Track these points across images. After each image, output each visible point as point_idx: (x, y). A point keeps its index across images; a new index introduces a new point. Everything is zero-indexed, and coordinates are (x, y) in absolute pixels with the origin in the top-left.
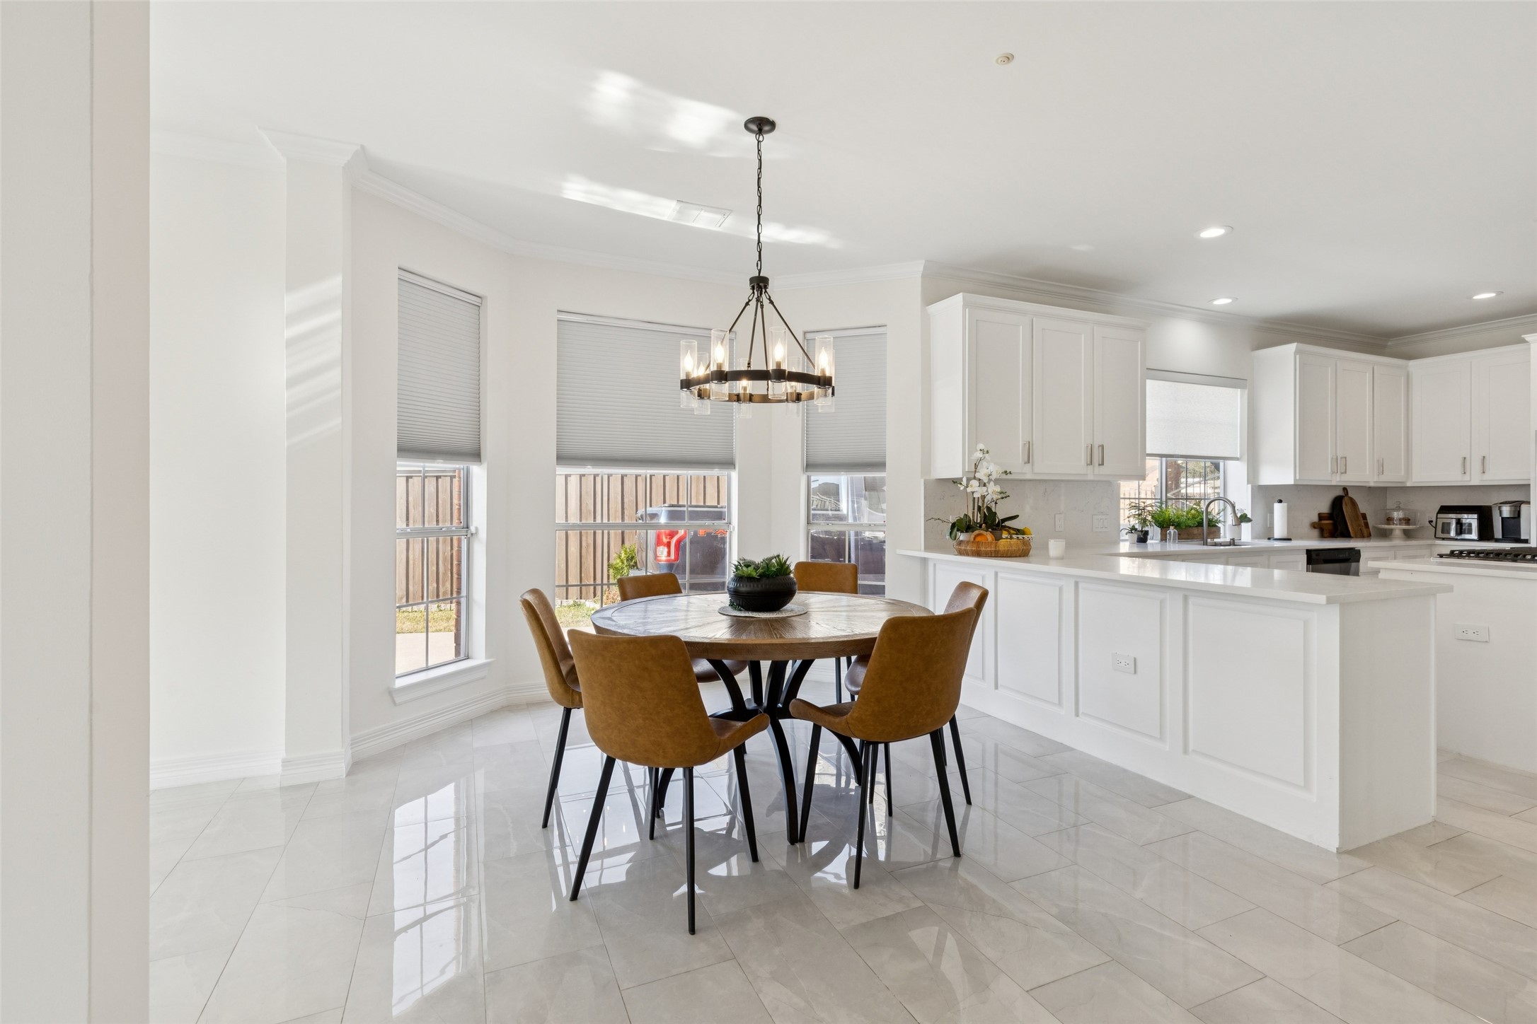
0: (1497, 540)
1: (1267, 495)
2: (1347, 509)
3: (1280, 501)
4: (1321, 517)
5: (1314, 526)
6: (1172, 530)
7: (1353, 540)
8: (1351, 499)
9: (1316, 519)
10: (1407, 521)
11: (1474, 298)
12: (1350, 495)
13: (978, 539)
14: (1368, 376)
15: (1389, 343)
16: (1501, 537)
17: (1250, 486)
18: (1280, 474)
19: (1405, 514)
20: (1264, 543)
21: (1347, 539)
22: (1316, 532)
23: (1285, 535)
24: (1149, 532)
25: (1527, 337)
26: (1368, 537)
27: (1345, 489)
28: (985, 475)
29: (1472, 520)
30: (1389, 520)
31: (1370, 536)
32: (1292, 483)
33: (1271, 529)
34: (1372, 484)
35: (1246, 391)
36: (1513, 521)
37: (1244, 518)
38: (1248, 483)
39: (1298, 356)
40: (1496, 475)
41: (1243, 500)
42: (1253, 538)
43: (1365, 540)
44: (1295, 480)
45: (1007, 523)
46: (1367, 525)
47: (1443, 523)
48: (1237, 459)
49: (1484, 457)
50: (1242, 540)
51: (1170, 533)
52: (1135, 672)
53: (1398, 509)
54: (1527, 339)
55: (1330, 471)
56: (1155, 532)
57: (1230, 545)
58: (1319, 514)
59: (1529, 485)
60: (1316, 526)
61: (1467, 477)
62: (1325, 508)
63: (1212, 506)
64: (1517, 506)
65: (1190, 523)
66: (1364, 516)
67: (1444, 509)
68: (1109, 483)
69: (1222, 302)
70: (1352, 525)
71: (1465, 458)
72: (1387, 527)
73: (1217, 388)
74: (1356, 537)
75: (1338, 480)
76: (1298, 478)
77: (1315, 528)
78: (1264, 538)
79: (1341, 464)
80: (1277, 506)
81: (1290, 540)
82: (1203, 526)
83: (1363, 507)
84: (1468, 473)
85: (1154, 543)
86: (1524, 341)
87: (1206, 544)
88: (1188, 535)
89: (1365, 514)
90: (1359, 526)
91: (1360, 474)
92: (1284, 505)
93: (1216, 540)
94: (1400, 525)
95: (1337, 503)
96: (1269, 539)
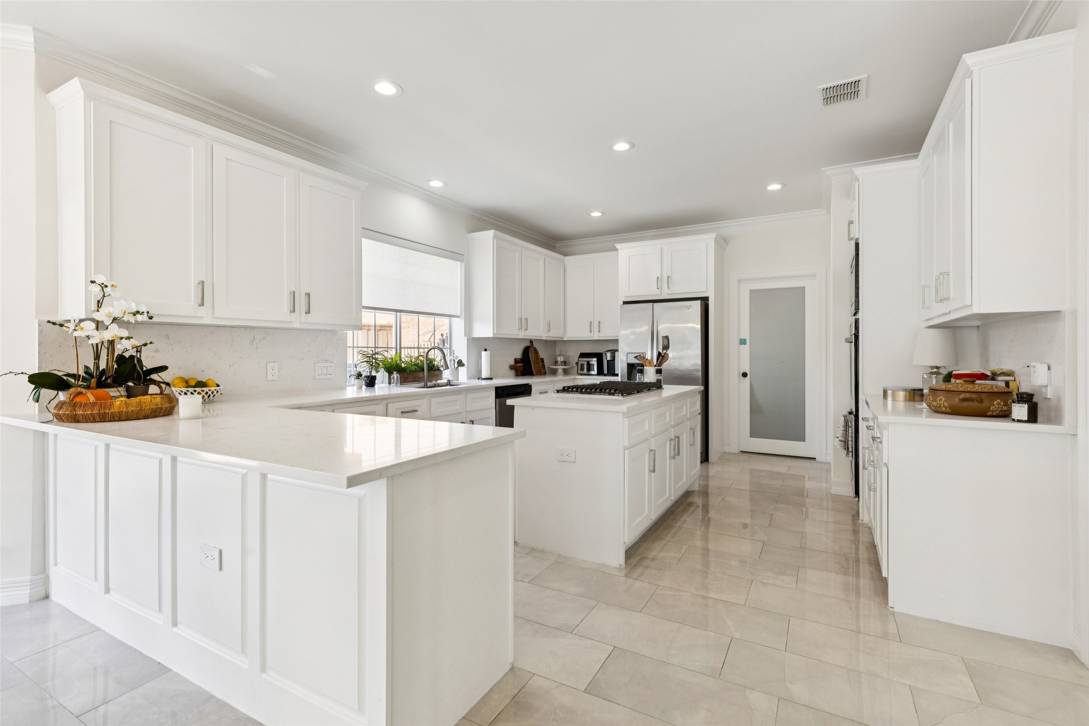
0: (605, 375)
1: (478, 345)
2: (532, 356)
3: (486, 350)
4: (516, 361)
5: (512, 367)
6: (395, 375)
7: (535, 377)
8: (535, 349)
9: (513, 363)
10: (565, 363)
11: (592, 214)
12: (534, 346)
13: (78, 399)
14: (542, 263)
15: (557, 245)
16: (606, 373)
17: (466, 338)
18: (484, 330)
19: (564, 359)
20: (476, 383)
21: (531, 377)
22: (513, 372)
23: (488, 376)
24: (377, 377)
25: (618, 246)
26: (544, 374)
27: (531, 341)
28: (108, 315)
29: (594, 361)
30: (556, 363)
31: (546, 373)
32: (491, 336)
33: (480, 371)
34: (544, 338)
35: (464, 264)
36: (612, 362)
37: (460, 363)
38: (465, 336)
39: (495, 240)
40: (606, 334)
41: (460, 349)
42: (469, 378)
43: (542, 376)
44: (494, 334)
45: (154, 377)
46: (544, 366)
47: (581, 364)
48: (458, 317)
49: (600, 322)
50: (459, 381)
51: (393, 378)
52: (221, 569)
53: (560, 355)
54: (617, 247)
55: (517, 328)
56: (381, 376)
57: (446, 385)
58: (515, 359)
59: (618, 340)
60: (512, 368)
61: (592, 335)
62: (519, 355)
63: (430, 353)
64: (614, 352)
65: (413, 368)
66: (542, 360)
67: (583, 355)
68: (333, 332)
69: (436, 184)
70: (534, 366)
71: (591, 322)
72: (554, 367)
73: (441, 258)
74: (537, 375)
75: (523, 334)
76: (495, 332)
77: (512, 369)
78: (476, 379)
79: (524, 323)
80: (484, 353)
81: (491, 379)
82: (424, 370)
83: (542, 354)
84: (592, 332)
85: (382, 387)
86: (617, 250)
87: (426, 386)
88: (414, 378)
89: (543, 359)
90: (539, 367)
91: (537, 332)
92: (488, 352)
93: (439, 381)
94: (562, 366)
95: (526, 351)
96: (479, 379)
